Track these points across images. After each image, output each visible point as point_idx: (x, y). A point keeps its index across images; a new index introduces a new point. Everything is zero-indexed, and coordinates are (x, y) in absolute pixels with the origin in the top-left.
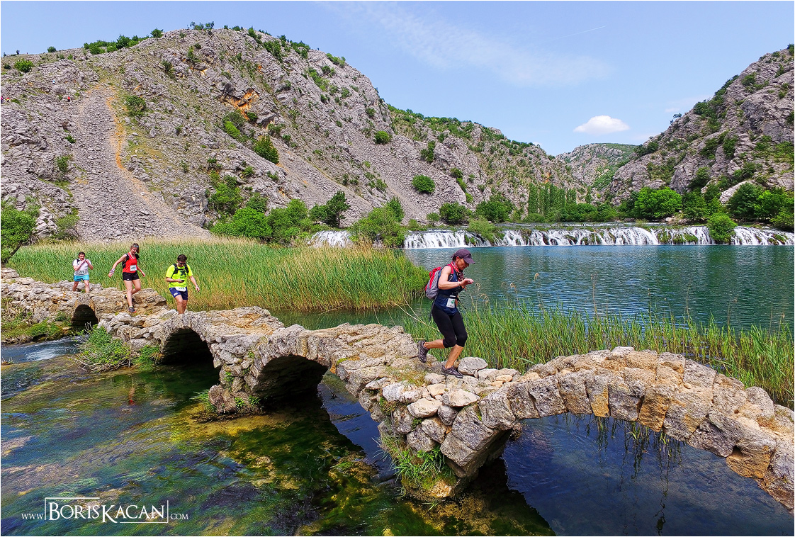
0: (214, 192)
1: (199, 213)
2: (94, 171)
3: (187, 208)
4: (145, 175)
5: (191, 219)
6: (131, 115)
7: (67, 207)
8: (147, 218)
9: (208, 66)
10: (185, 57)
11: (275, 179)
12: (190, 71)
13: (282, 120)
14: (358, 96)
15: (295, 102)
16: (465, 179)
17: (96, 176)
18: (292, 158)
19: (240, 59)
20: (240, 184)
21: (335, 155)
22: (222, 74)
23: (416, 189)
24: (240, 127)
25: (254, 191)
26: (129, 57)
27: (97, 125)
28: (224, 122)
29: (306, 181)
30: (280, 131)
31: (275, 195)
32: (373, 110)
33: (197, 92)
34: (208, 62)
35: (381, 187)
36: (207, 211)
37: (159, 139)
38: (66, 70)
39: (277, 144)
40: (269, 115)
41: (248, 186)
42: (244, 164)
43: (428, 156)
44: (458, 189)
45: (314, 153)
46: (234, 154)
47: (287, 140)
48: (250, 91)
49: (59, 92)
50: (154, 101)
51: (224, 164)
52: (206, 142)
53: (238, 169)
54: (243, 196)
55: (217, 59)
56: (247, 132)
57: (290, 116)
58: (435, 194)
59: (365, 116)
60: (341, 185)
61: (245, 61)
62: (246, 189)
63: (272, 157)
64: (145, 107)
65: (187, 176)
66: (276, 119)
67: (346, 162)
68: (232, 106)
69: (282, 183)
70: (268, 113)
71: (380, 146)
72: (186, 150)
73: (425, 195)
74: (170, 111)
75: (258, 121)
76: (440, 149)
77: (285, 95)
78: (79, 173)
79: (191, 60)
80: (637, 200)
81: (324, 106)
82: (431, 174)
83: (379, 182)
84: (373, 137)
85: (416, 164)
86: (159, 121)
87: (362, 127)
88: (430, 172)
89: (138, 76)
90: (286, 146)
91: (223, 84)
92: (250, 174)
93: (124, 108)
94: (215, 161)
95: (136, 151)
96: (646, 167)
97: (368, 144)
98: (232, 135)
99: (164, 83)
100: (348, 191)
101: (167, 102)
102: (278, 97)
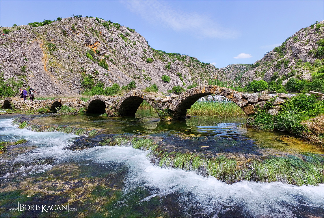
0: (83, 80)
1: (78, 88)
2: (36, 72)
3: (73, 87)
4: (56, 74)
5: (74, 91)
6: (50, 50)
7: (26, 85)
8: (57, 90)
9: (80, 32)
10: (71, 28)
11: (107, 76)
12: (73, 34)
13: (110, 53)
14: (140, 44)
15: (115, 46)
16: (183, 77)
17: (37, 74)
18: (114, 68)
19: (93, 29)
20: (93, 77)
21: (131, 67)
22: (86, 35)
23: (163, 81)
24: (93, 56)
25: (99, 80)
26: (48, 28)
27: (37, 54)
28: (87, 54)
29: (119, 77)
30: (109, 57)
31: (107, 82)
32: (146, 50)
33: (76, 42)
34: (80, 30)
35: (149, 80)
36: (80, 88)
37: (61, 60)
38: (24, 33)
39: (107, 62)
40: (104, 51)
41: (97, 78)
42: (95, 70)
43: (168, 68)
44: (180, 80)
45: (122, 66)
46: (91, 66)
47: (111, 61)
48: (97, 42)
49: (21, 42)
50: (59, 45)
51: (87, 70)
52: (80, 61)
53: (93, 72)
54: (94, 82)
55: (83, 29)
56: (96, 57)
57: (113, 52)
58: (171, 83)
59: (143, 52)
60: (133, 79)
61: (95, 30)
62: (96, 79)
63: (106, 68)
64: (55, 47)
65: (73, 74)
66: (107, 53)
67: (135, 70)
68: (89, 48)
69: (110, 77)
70: (104, 50)
71: (149, 64)
72: (72, 64)
73: (167, 83)
74: (65, 49)
75: (100, 54)
76: (173, 65)
77: (111, 44)
78: (30, 73)
79: (73, 30)
80: (251, 85)
81: (126, 48)
82: (169, 75)
83: (148, 78)
84: (146, 60)
85: (163, 71)
86: (61, 53)
87: (141, 56)
88: (169, 74)
89: (53, 36)
90: (111, 63)
91: (86, 39)
92: (97, 74)
93: (47, 48)
94: (83, 69)
95: (52, 65)
96: (255, 72)
97: (144, 63)
98: (90, 58)
99: (63, 39)
100: (136, 81)
101: (64, 46)
102: (108, 44)
